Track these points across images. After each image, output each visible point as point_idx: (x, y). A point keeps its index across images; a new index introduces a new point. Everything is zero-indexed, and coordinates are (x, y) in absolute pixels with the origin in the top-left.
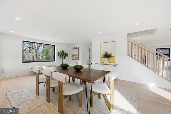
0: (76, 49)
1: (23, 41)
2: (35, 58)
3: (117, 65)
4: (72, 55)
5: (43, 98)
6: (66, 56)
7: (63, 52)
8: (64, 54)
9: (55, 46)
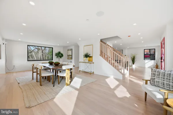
0: (71, 50)
1: (28, 45)
2: (42, 58)
3: (93, 63)
4: (68, 55)
5: (35, 81)
6: (62, 56)
7: (59, 53)
8: (60, 55)
9: (53, 48)
